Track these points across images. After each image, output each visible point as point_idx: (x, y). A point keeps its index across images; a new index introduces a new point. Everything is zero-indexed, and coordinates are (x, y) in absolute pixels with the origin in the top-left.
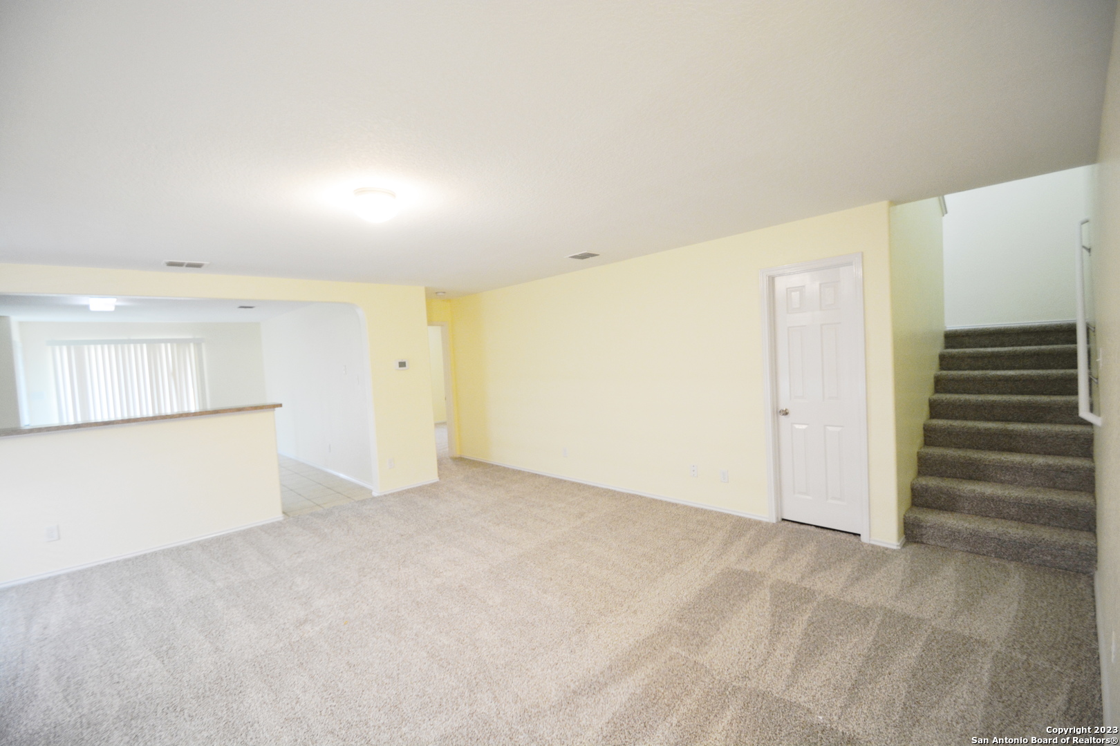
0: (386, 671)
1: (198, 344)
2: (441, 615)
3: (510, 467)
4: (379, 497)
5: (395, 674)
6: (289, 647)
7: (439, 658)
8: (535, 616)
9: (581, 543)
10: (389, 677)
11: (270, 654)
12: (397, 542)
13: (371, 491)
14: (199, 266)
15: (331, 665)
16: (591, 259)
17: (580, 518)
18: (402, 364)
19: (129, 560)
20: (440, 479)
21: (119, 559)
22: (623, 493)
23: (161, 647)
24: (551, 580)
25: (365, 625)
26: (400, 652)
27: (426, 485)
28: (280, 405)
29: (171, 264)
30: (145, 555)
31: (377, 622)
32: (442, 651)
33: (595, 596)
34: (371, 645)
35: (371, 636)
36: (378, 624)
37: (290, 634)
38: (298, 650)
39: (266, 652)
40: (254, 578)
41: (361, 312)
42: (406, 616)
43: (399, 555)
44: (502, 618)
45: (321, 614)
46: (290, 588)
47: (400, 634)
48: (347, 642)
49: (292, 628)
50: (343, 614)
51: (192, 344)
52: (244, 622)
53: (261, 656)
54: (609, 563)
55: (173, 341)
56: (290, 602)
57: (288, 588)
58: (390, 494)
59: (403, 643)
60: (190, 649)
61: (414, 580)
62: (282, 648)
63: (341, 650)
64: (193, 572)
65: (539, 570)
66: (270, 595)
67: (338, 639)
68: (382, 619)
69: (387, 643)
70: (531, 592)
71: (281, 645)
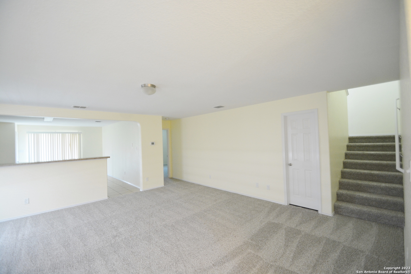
0: (145, 255)
1: (80, 134)
2: (165, 235)
4: (142, 191)
5: (149, 256)
6: (111, 245)
7: (164, 251)
8: (199, 237)
9: (216, 211)
10: (147, 257)
11: (104, 247)
12: (149, 208)
13: (139, 189)
14: (85, 108)
15: (126, 252)
16: (221, 108)
17: (215, 201)
18: (153, 144)
19: (53, 212)
20: (164, 185)
21: (49, 211)
23: (65, 243)
24: (205, 224)
25: (138, 238)
26: (150, 248)
27: (159, 188)
28: (109, 157)
29: (75, 107)
32: (165, 248)
33: (221, 230)
34: (140, 245)
35: (140, 242)
36: (143, 238)
37: (111, 240)
38: (114, 246)
39: (102, 247)
40: (98, 220)
41: (139, 125)
42: (153, 235)
43: (150, 213)
44: (187, 237)
45: (122, 233)
46: (111, 224)
47: (150, 242)
48: (131, 244)
49: (111, 238)
50: (130, 234)
51: (77, 134)
52: (94, 235)
53: (101, 248)
54: (226, 218)
55: (70, 133)
56: (111, 229)
57: (110, 224)
58: (146, 191)
59: (151, 245)
60: (75, 245)
61: (155, 222)
62: (108, 245)
63: (129, 247)
64: (76, 217)
65: (201, 220)
66: (103, 226)
67: (128, 243)
68: (144, 236)
69: (146, 245)
70: (198, 228)
71: (108, 244)
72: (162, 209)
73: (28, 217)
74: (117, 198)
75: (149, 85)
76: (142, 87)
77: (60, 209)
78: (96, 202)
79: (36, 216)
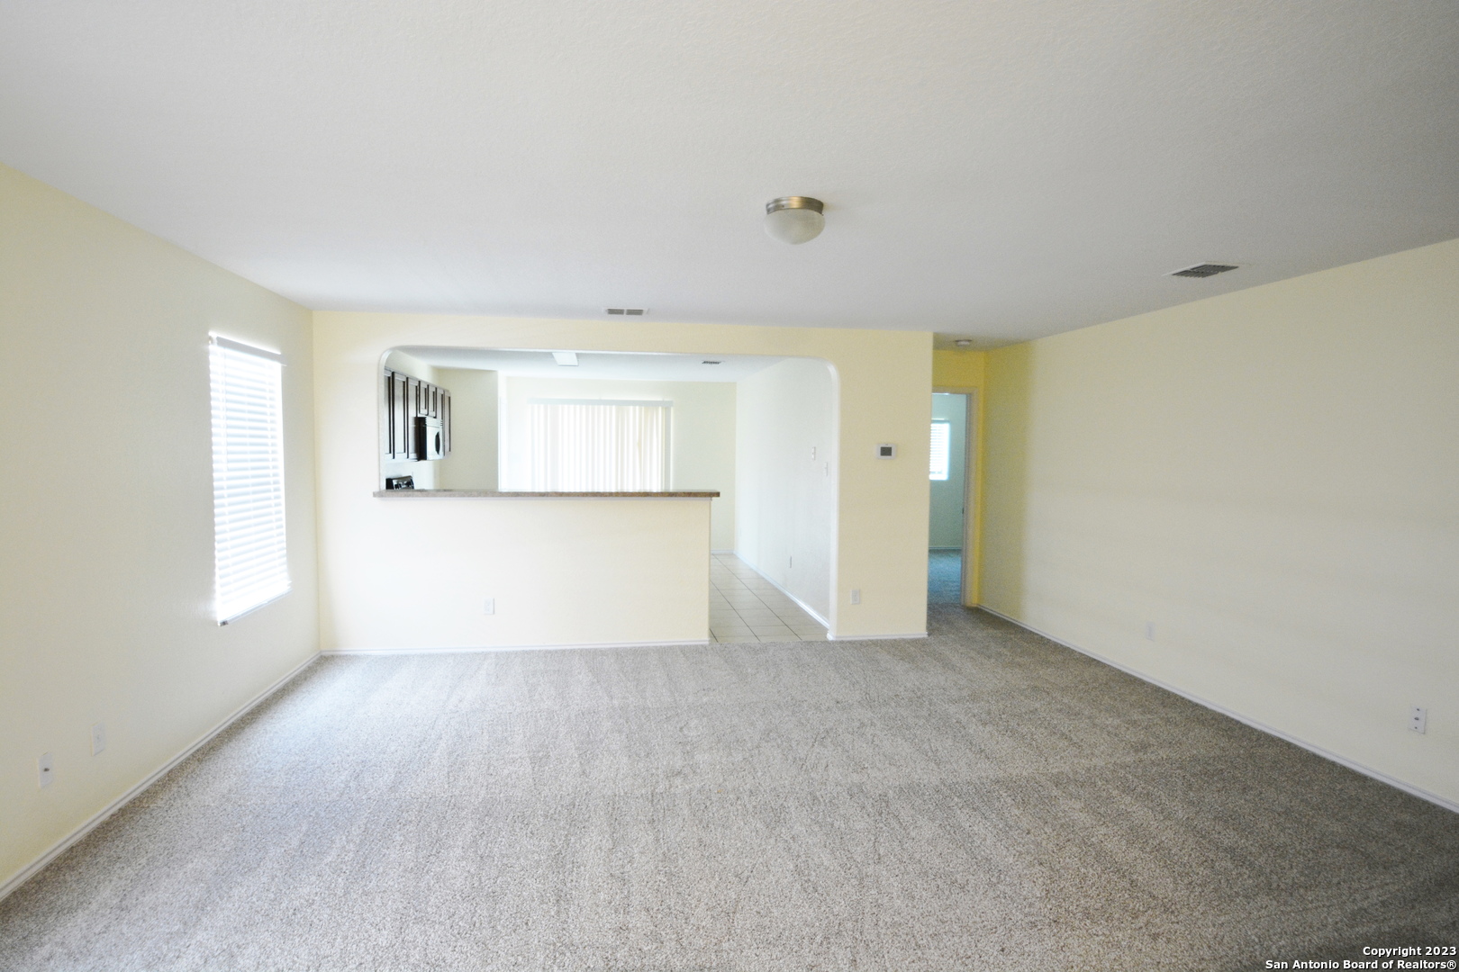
0: (736, 866)
1: (667, 407)
2: (836, 824)
3: (1052, 639)
4: (832, 641)
5: (746, 874)
6: (650, 797)
7: (806, 878)
8: (971, 876)
9: (1115, 793)
10: (736, 876)
11: (628, 797)
12: (828, 709)
14: (639, 312)
15: (682, 834)
16: (1221, 275)
17: (1136, 751)
18: (886, 451)
19: (550, 652)
20: (929, 635)
21: (542, 648)
22: (1252, 730)
23: (539, 752)
24: (1028, 833)
25: (739, 802)
26: (764, 850)
27: (904, 640)
28: (718, 494)
29: (611, 312)
30: (564, 651)
31: (754, 804)
32: (815, 871)
33: (1093, 884)
34: (735, 828)
35: (740, 818)
36: (755, 807)
37: (657, 782)
38: (656, 804)
39: (626, 793)
40: (650, 706)
41: (832, 370)
42: (793, 809)
43: (821, 727)
44: (920, 861)
45: (698, 771)
46: (681, 729)
47: (774, 828)
48: (711, 815)
49: (661, 776)
50: (721, 780)
51: (660, 408)
52: (620, 752)
53: (619, 796)
54: (1151, 841)
55: (641, 403)
56: (673, 746)
57: (678, 729)
58: (850, 642)
59: (772, 841)
60: (561, 763)
61: (824, 766)
62: (642, 795)
63: (701, 822)
64: (598, 682)
65: (1017, 812)
66: (657, 730)
67: (702, 807)
68: (762, 802)
69: (754, 834)
70: (985, 840)
71: (643, 792)
72: (872, 724)
73: (490, 653)
74: (737, 647)
75: (795, 203)
76: (769, 211)
77: (568, 648)
78: (671, 648)
79: (508, 654)
